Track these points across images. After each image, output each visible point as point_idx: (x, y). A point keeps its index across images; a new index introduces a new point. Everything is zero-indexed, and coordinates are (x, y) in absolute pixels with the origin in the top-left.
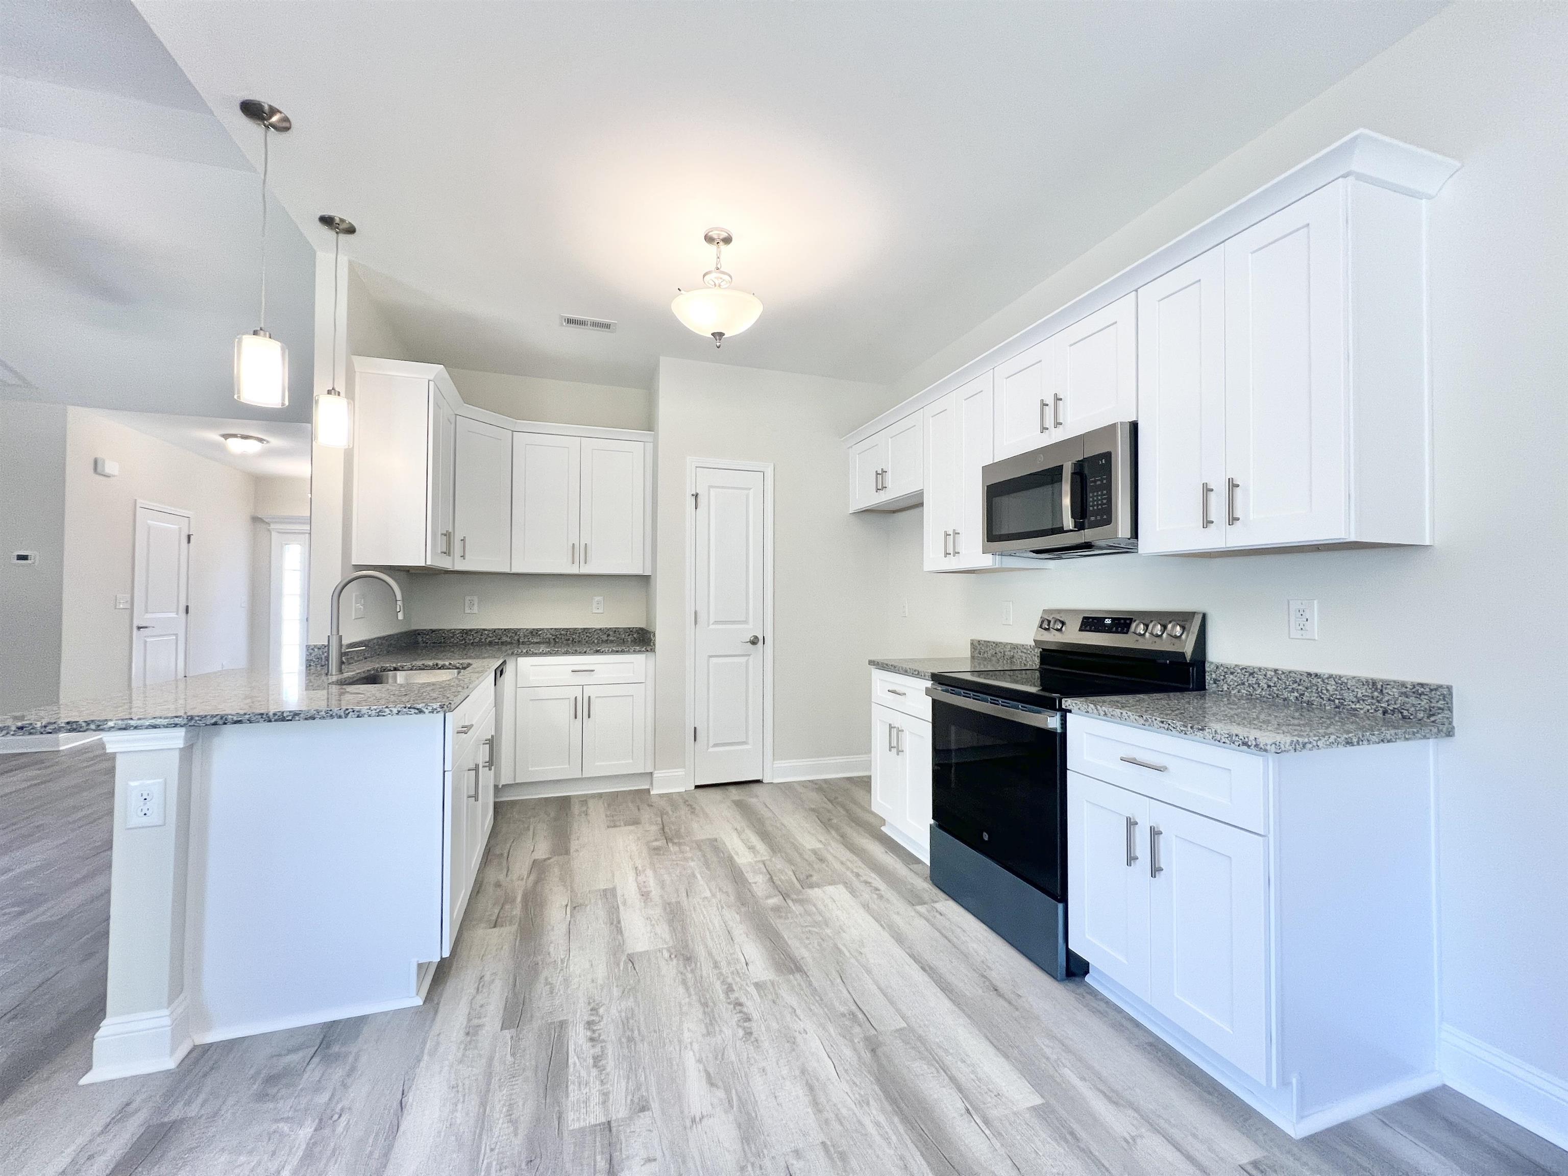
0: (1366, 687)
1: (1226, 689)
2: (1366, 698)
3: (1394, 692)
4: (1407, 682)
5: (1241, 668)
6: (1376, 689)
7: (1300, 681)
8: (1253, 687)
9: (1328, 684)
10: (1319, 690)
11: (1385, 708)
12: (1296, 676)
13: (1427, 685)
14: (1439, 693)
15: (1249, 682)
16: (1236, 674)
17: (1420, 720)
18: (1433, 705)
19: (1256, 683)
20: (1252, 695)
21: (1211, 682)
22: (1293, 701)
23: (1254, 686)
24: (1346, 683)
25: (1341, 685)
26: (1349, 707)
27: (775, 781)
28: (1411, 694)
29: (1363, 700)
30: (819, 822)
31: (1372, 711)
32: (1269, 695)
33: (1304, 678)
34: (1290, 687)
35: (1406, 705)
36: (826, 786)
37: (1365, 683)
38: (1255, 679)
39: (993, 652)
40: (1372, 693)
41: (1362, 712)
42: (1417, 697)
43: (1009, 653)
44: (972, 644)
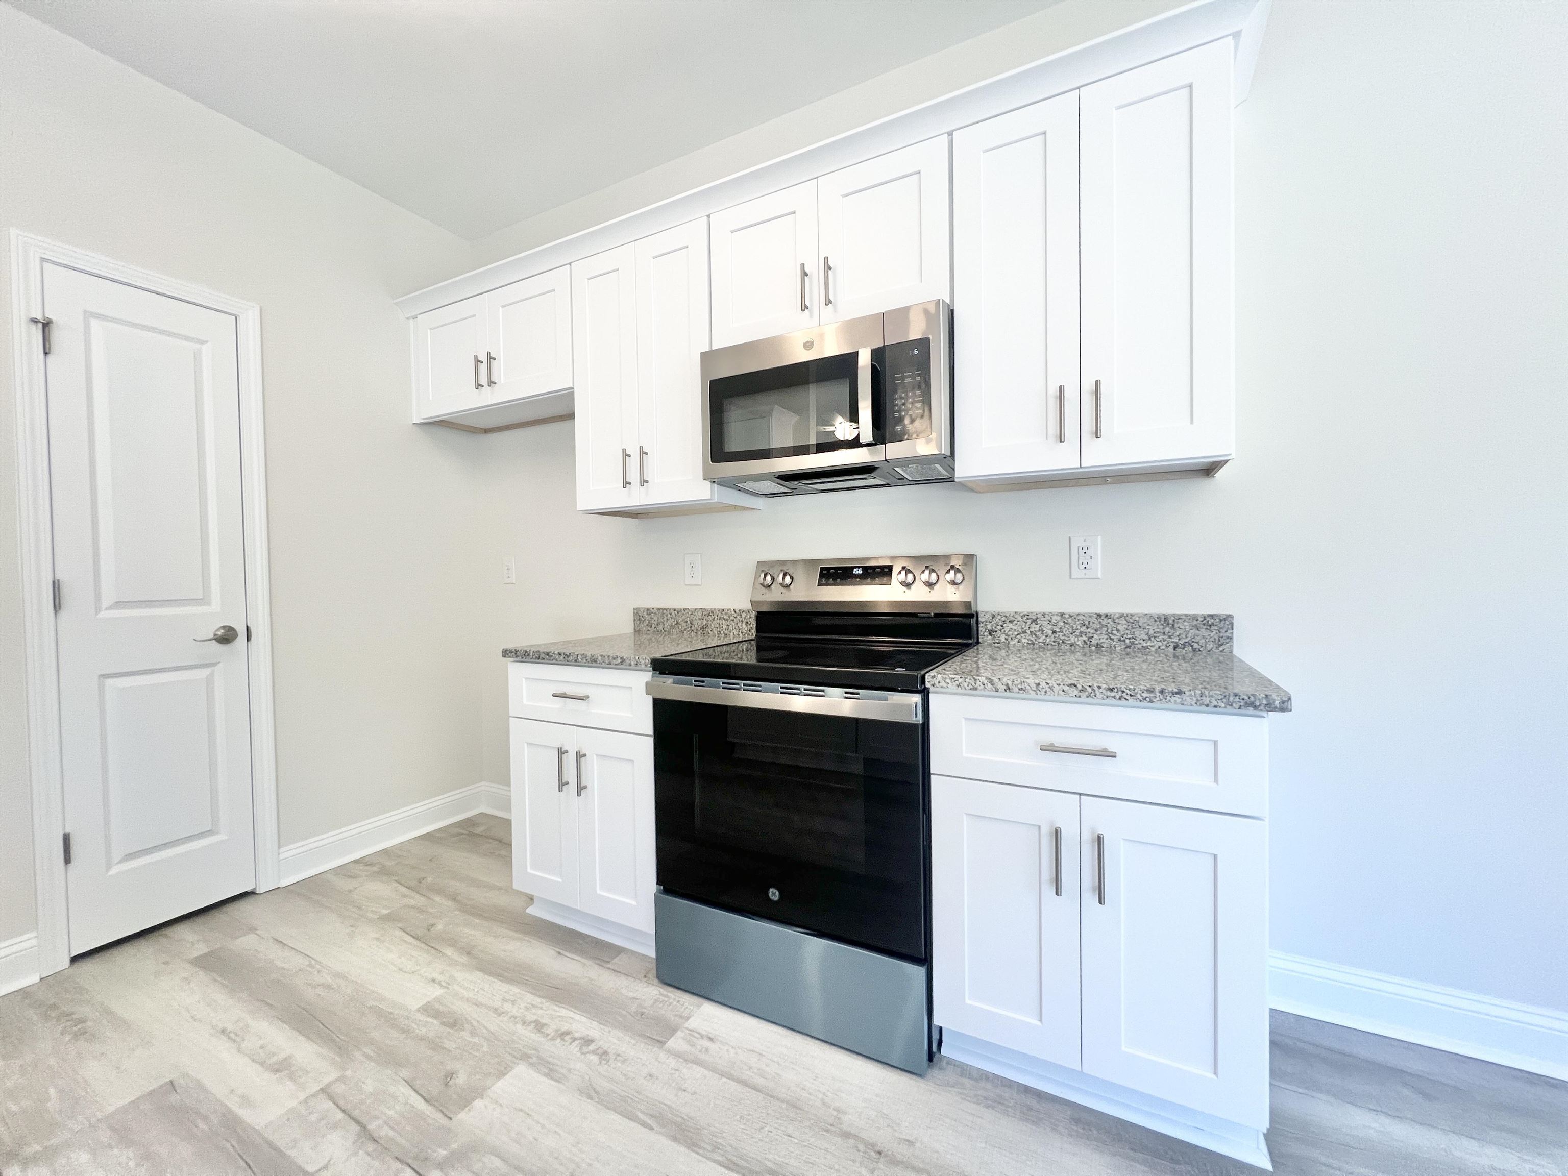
0: (1158, 623)
1: (1003, 640)
2: (1158, 635)
3: (1185, 626)
4: (1198, 615)
5: (1022, 615)
6: (1168, 624)
7: (1089, 624)
8: (1035, 635)
9: (1119, 624)
10: (1109, 631)
11: (1176, 643)
12: (1084, 618)
13: (1217, 615)
14: (1227, 623)
15: (1031, 630)
16: (1016, 622)
17: (1209, 651)
18: (1222, 635)
19: (1039, 630)
20: (1034, 644)
21: (986, 634)
22: (1081, 646)
23: (1037, 634)
24: (1138, 622)
25: (1133, 623)
26: (1141, 645)
27: (284, 883)
28: (1202, 626)
29: (1155, 637)
30: (411, 940)
31: (1163, 647)
32: (1054, 642)
33: (1094, 620)
34: (1077, 631)
35: (1196, 637)
36: (393, 863)
37: (1156, 619)
38: (1038, 626)
39: (672, 622)
40: (1163, 629)
41: (1153, 649)
42: (1207, 629)
43: (700, 622)
44: (635, 614)
